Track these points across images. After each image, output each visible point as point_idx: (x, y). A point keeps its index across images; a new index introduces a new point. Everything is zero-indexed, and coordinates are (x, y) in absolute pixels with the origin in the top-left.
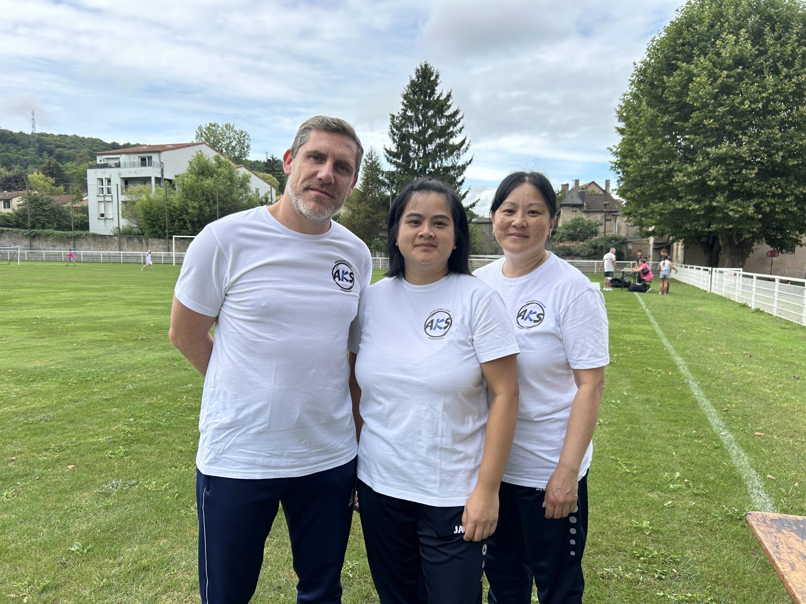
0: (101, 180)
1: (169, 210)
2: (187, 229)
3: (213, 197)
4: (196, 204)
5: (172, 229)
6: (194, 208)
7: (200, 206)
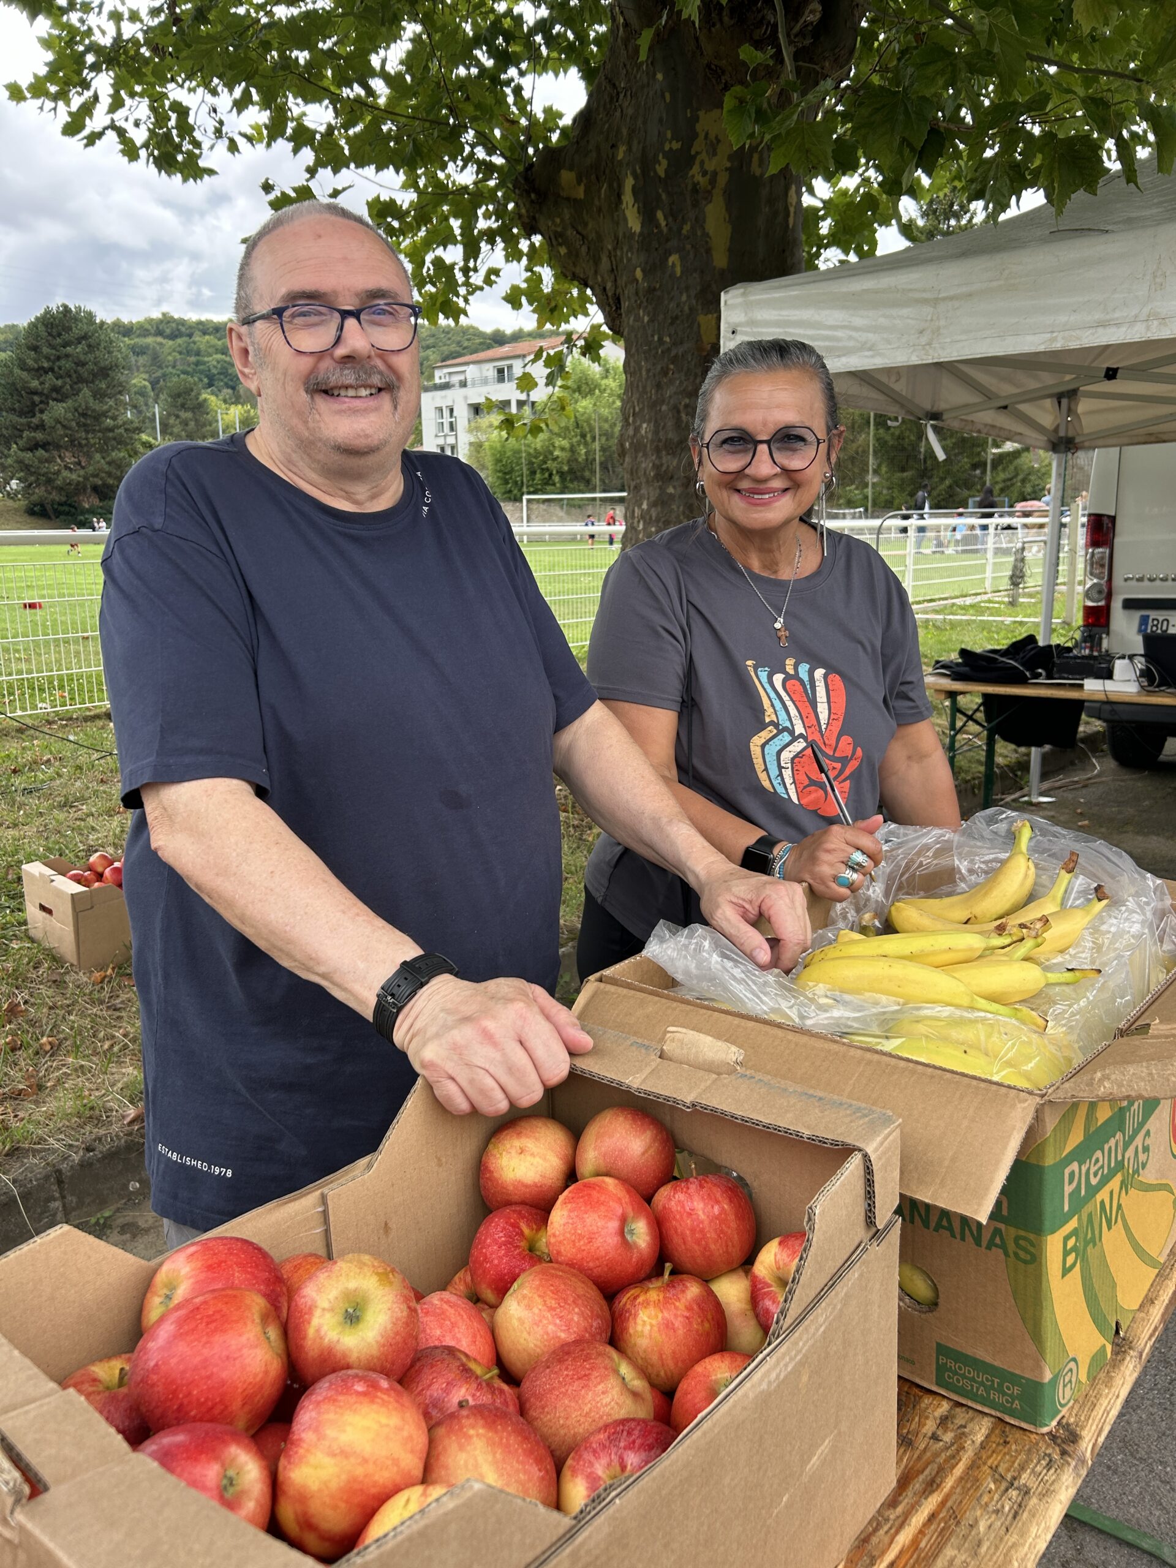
0: (441, 410)
1: (529, 454)
2: (554, 484)
3: (592, 430)
4: (565, 443)
5: (532, 486)
6: (563, 449)
7: (572, 446)
